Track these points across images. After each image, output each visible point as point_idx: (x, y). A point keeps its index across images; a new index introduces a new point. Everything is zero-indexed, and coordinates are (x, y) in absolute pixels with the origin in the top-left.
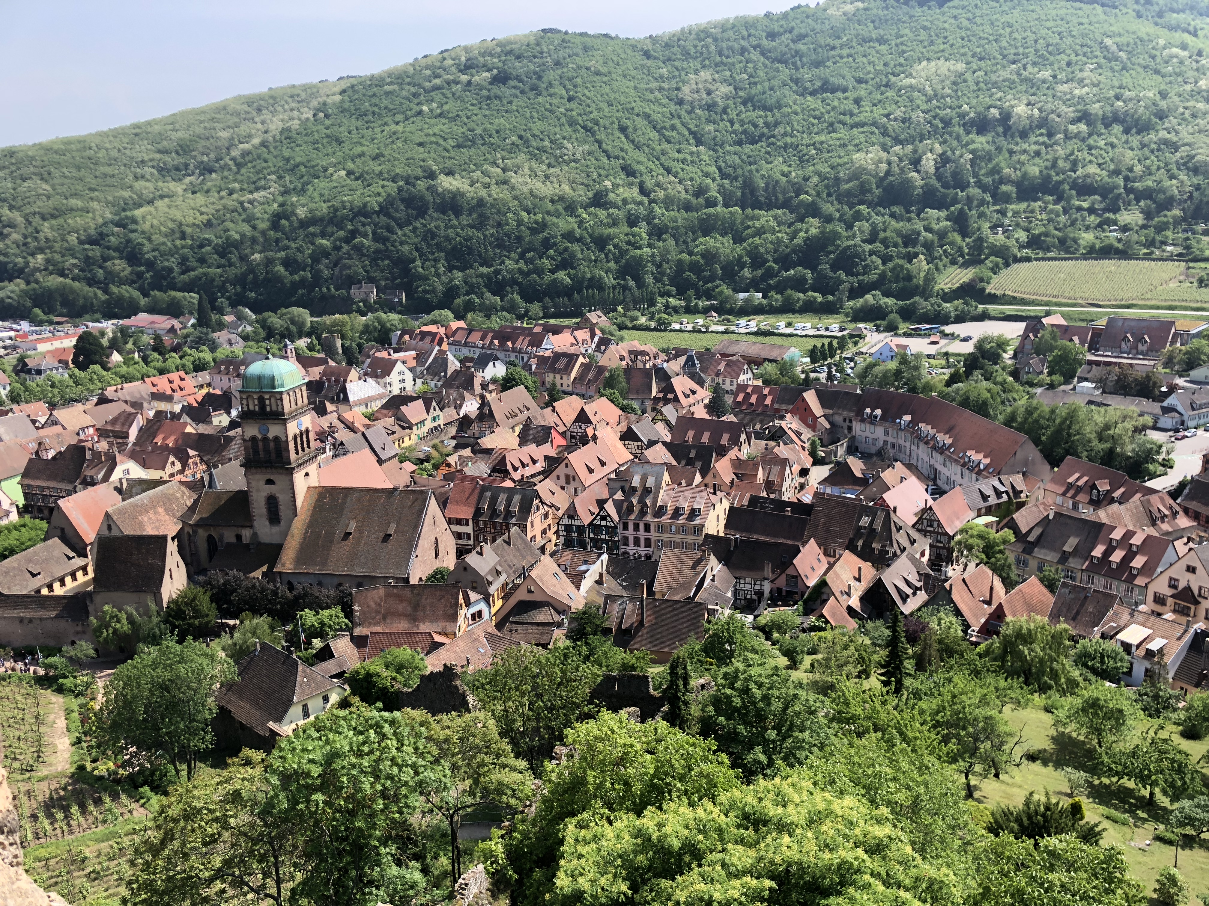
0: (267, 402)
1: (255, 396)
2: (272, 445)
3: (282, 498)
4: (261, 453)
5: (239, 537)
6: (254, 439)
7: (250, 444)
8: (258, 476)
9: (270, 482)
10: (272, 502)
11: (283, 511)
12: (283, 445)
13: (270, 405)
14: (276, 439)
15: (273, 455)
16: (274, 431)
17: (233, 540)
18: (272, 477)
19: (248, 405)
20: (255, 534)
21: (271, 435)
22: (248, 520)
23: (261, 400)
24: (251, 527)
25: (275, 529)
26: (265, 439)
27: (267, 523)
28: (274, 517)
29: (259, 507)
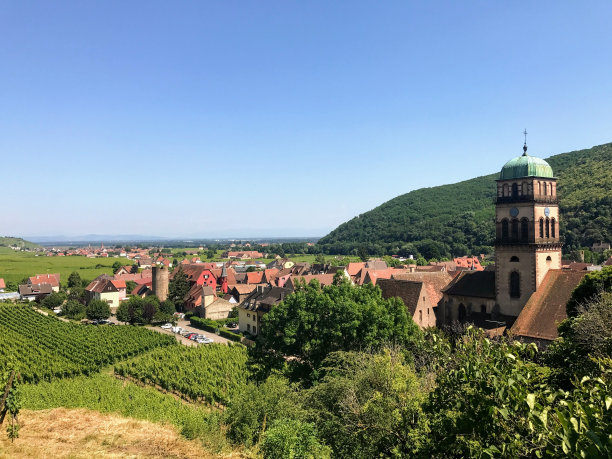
0: (520, 188)
1: (510, 184)
2: (520, 225)
3: (523, 274)
4: (510, 233)
5: (484, 308)
6: (505, 221)
7: (501, 225)
8: (505, 254)
9: (515, 259)
10: (515, 277)
11: (524, 287)
12: (530, 225)
13: (522, 190)
14: (525, 220)
15: (520, 235)
16: (523, 212)
17: (479, 310)
18: (517, 255)
19: (503, 193)
20: (497, 306)
21: (519, 217)
22: (492, 293)
23: (515, 186)
24: (495, 299)
25: (515, 303)
26: (515, 221)
27: (508, 296)
28: (515, 292)
29: (503, 283)
